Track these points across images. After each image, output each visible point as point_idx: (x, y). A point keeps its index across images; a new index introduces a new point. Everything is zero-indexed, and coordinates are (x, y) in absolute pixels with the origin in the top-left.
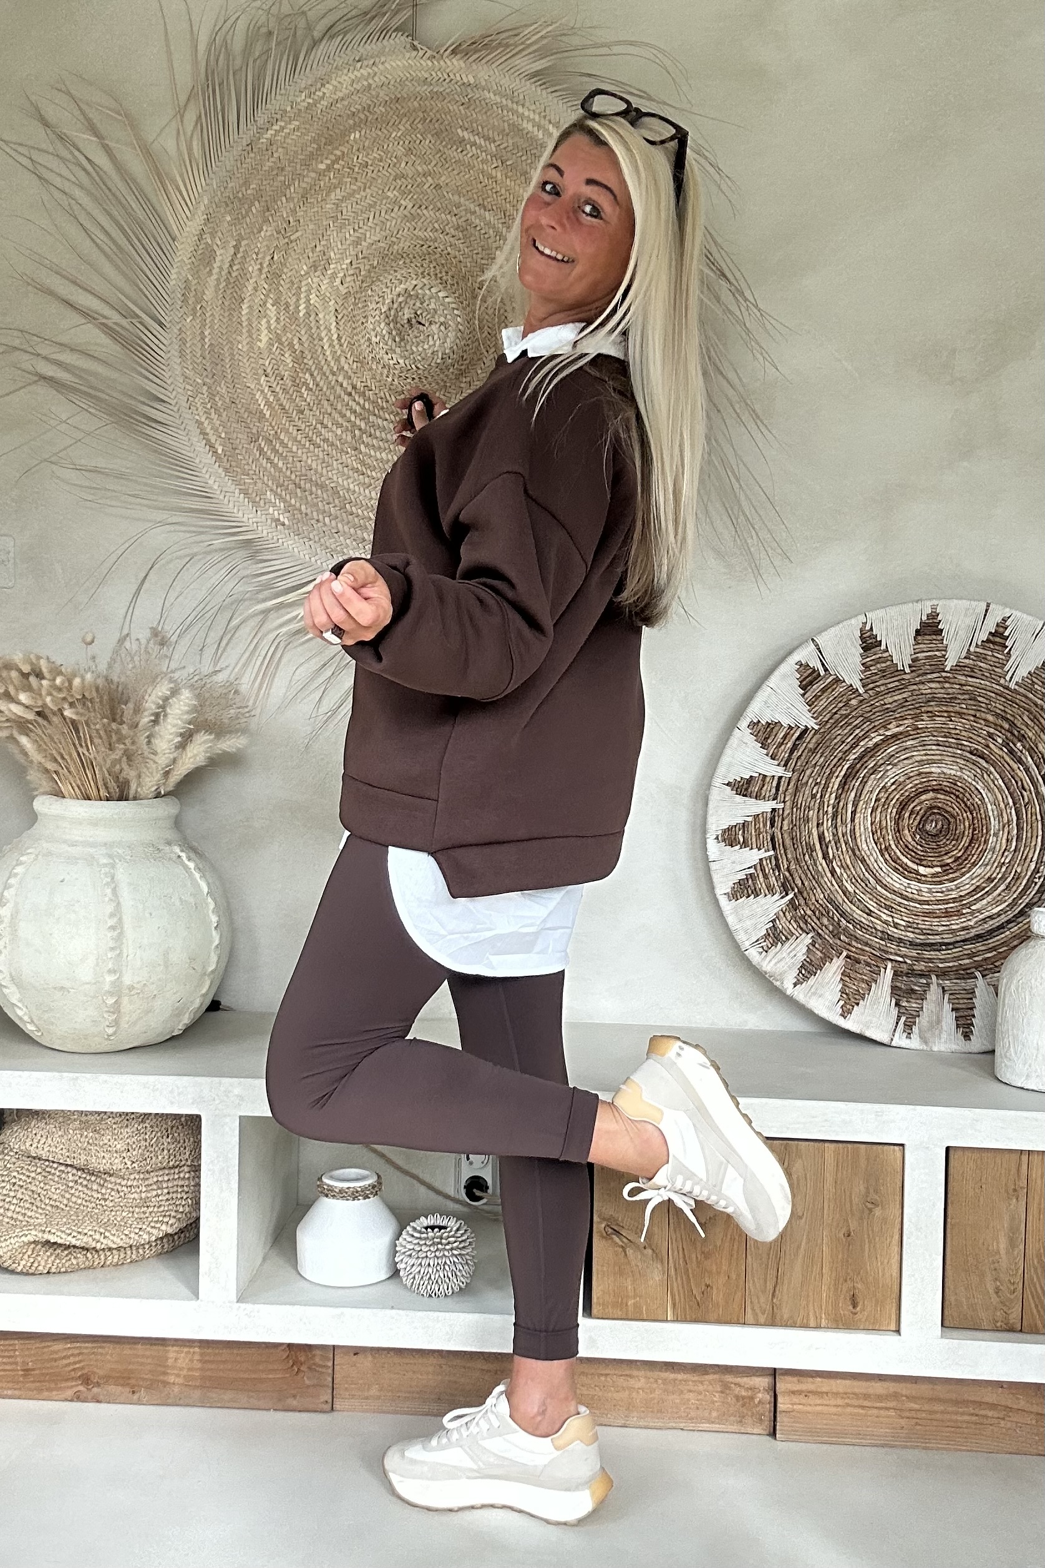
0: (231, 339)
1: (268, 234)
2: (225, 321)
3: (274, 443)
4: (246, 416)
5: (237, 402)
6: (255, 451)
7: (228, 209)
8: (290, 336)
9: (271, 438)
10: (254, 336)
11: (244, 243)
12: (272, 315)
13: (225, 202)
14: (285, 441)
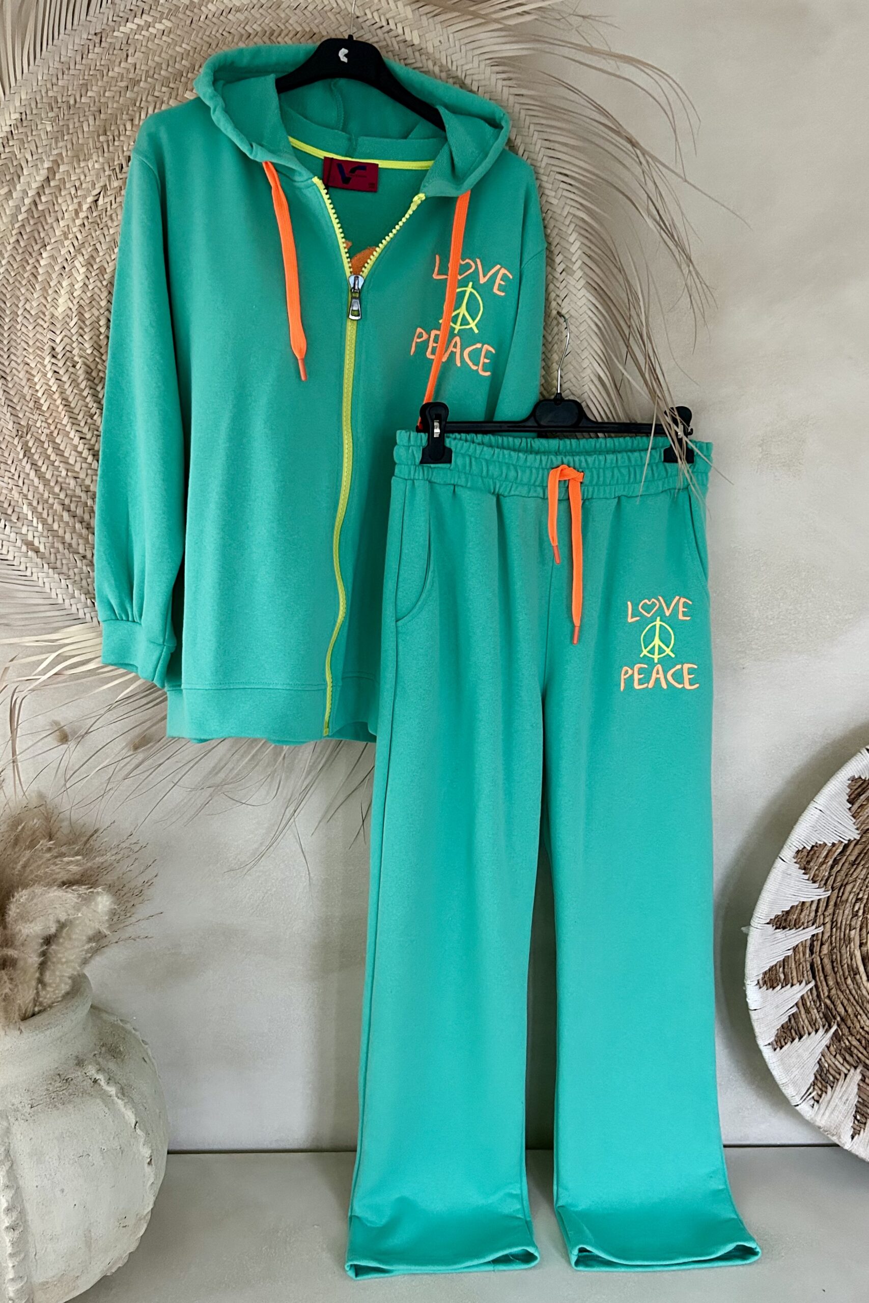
0: (19, 294)
1: (97, 166)
2: (15, 266)
3: (46, 446)
4: (15, 400)
5: (9, 378)
6: (19, 448)
7: (50, 114)
8: (96, 313)
9: (43, 438)
10: (49, 299)
11: (62, 168)
12: (79, 279)
13: (50, 104)
14: (62, 447)
